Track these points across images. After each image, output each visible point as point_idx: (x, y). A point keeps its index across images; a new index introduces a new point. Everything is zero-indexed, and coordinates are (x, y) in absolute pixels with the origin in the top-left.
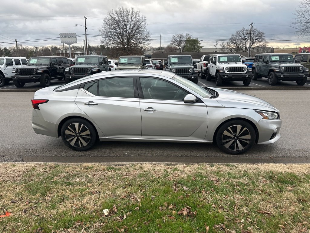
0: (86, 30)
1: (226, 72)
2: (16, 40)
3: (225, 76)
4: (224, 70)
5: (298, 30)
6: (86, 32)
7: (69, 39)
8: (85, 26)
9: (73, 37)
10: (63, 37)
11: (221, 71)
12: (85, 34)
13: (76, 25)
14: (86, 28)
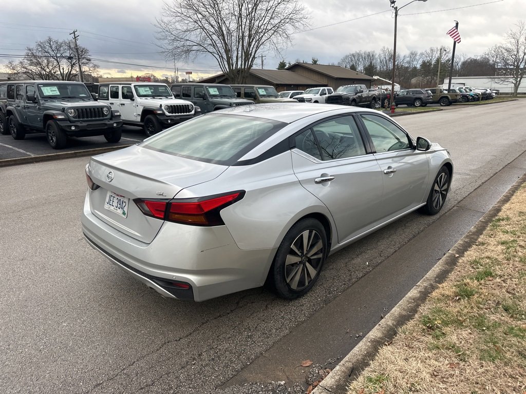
1: (167, 114)
3: (168, 119)
4: (163, 111)
5: (164, 51)
11: (159, 112)
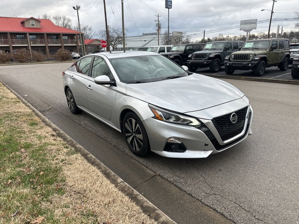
0: (272, 14)
2: (204, 31)
6: (271, 17)
7: (248, 27)
8: (272, 10)
9: (253, 24)
10: (243, 24)
12: (270, 19)
13: (262, 10)
14: (272, 12)
